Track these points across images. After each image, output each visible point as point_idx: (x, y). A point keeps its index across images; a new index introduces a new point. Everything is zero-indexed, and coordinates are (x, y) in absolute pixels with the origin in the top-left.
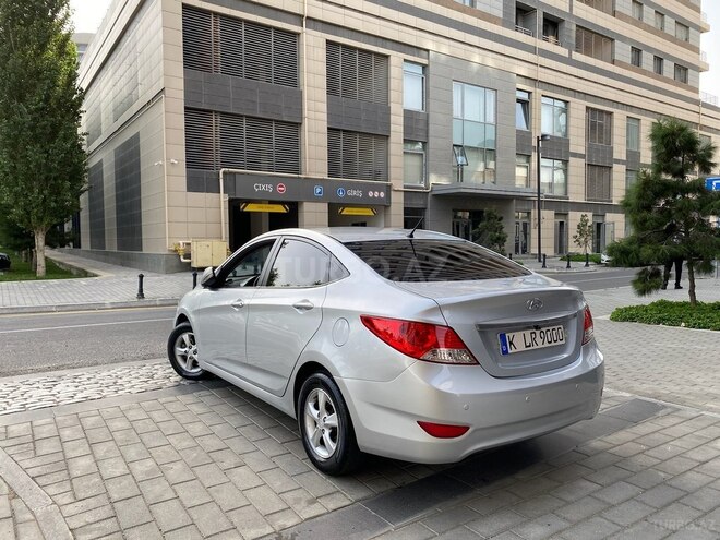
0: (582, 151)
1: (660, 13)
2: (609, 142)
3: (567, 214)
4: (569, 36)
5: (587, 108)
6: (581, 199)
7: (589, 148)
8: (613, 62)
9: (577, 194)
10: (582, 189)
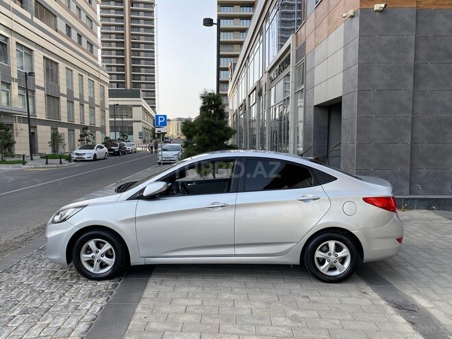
0: (42, 85)
1: (79, 8)
2: (57, 82)
3: (36, 127)
4: (31, 5)
5: (44, 57)
6: (44, 117)
7: (47, 84)
8: (57, 30)
9: (41, 114)
10: (44, 111)
